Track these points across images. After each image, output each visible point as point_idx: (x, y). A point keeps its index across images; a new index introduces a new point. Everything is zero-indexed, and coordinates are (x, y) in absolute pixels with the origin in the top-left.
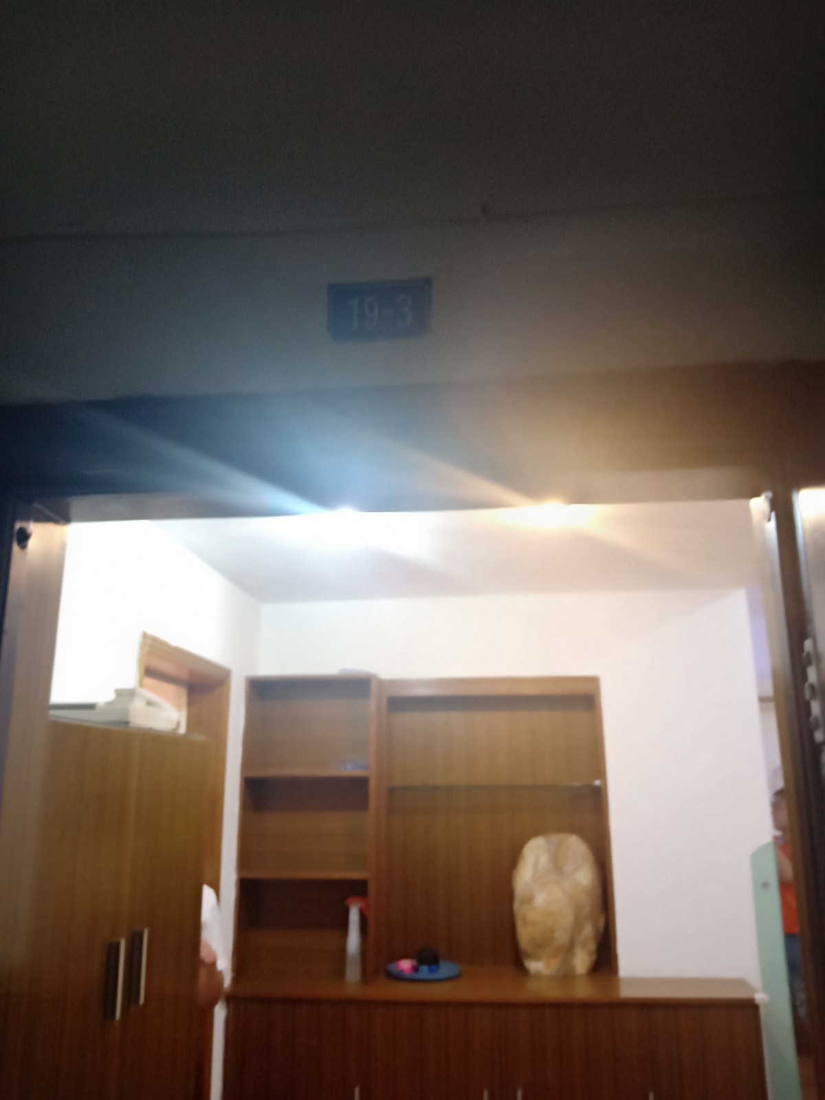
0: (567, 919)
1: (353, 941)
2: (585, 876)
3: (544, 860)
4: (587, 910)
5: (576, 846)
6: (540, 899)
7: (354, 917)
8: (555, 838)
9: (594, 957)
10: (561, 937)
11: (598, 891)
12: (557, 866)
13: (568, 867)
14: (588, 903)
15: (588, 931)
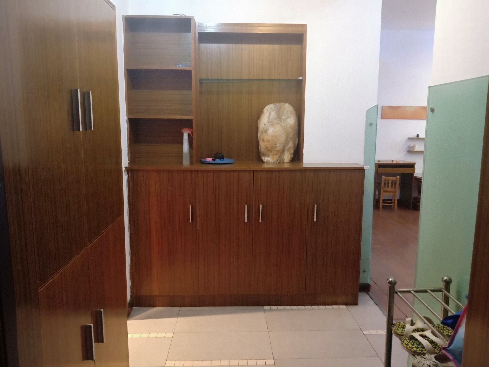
0: (283, 139)
1: (186, 147)
2: (292, 121)
3: (273, 114)
4: (291, 135)
5: (288, 108)
6: (271, 130)
7: (186, 137)
8: (278, 104)
9: (292, 156)
10: (279, 147)
11: (296, 128)
12: (279, 116)
13: (283, 117)
14: (292, 132)
15: (291, 144)
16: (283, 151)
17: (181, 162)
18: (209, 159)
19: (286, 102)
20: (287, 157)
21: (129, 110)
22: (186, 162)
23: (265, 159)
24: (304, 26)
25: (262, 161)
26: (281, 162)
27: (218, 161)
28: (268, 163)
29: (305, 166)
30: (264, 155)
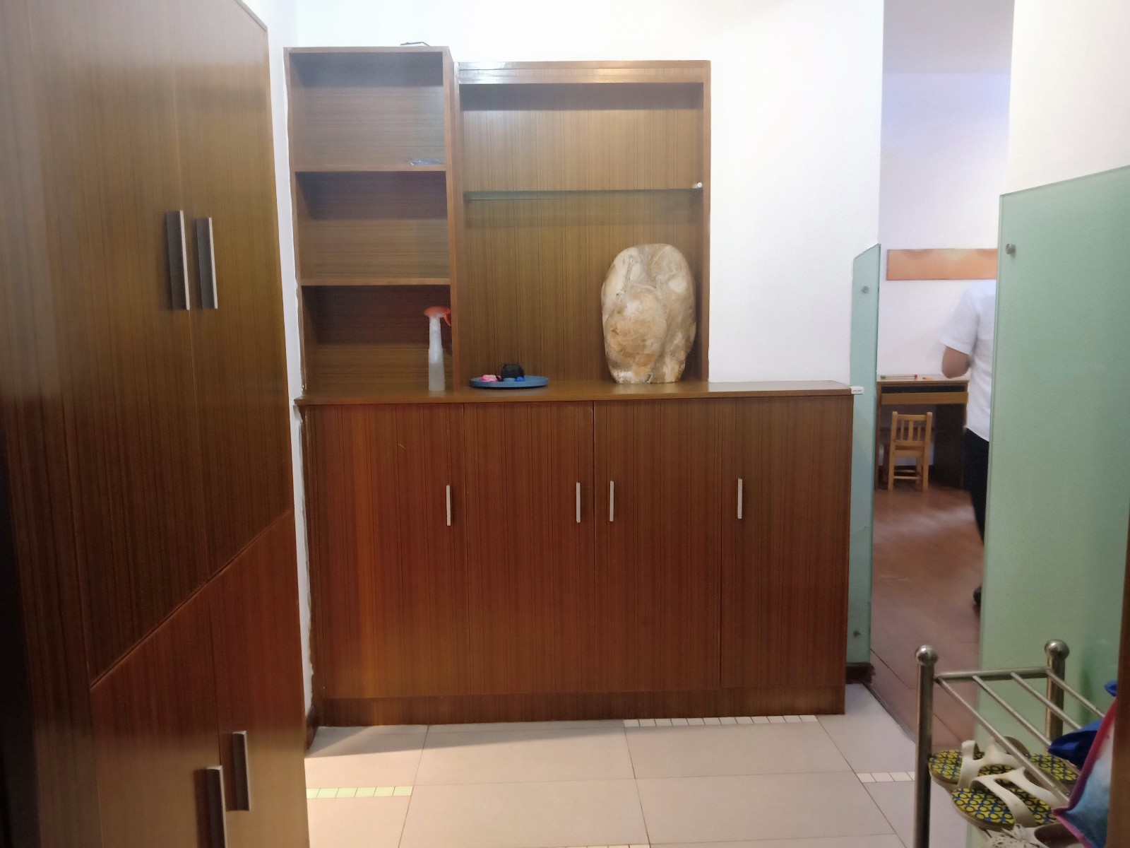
1: (435, 351)
2: (680, 285)
3: (637, 270)
4: (679, 319)
5: (671, 256)
6: (632, 308)
7: (435, 326)
8: (647, 248)
9: (683, 366)
10: (652, 346)
11: (692, 300)
12: (650, 276)
13: (661, 278)
14: (682, 311)
15: (679, 340)
16: (661, 356)
17: (426, 385)
18: (490, 379)
19: (667, 242)
20: (671, 369)
21: (303, 268)
22: (436, 386)
23: (620, 375)
24: (704, 65)
25: (613, 381)
26: (657, 381)
27: (510, 382)
28: (627, 383)
29: (712, 389)
30: (617, 366)
